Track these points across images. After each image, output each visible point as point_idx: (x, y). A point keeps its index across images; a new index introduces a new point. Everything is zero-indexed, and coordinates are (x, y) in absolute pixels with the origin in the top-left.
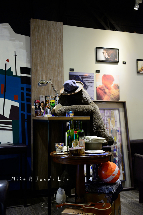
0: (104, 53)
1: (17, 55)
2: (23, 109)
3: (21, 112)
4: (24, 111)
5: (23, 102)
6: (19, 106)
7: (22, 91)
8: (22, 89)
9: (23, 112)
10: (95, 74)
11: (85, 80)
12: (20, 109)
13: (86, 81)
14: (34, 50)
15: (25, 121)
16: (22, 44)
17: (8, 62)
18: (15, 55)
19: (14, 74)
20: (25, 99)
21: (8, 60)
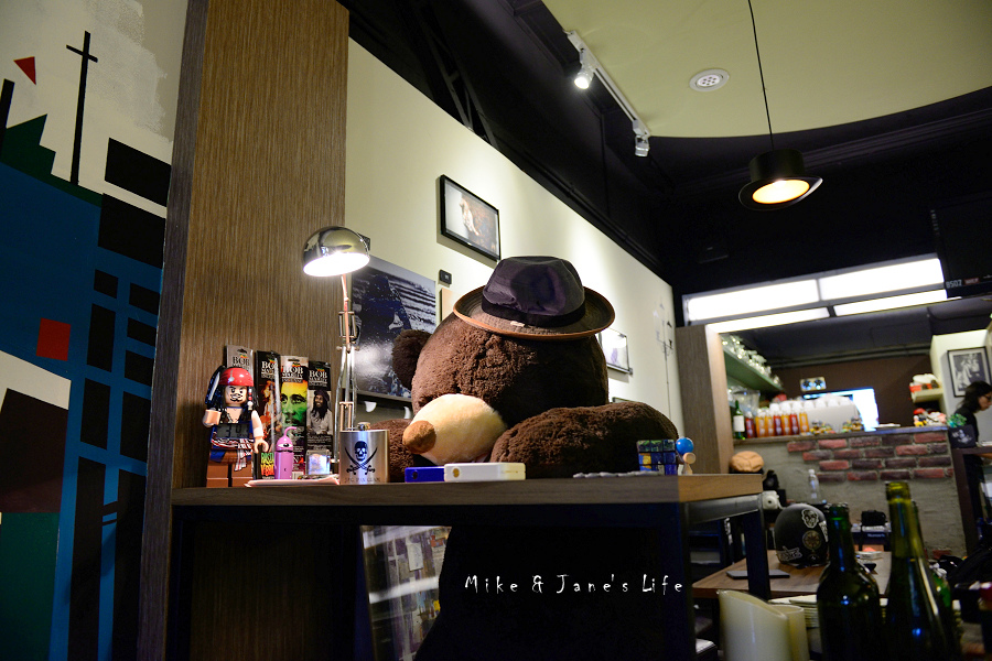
0: (463, 207)
1: (95, 60)
2: (94, 431)
3: (76, 448)
4: (103, 444)
5: (99, 376)
6: (65, 406)
7: (104, 301)
8: (105, 283)
9: (92, 452)
10: (440, 287)
11: (409, 303)
12: (74, 428)
13: (412, 311)
14: (216, 67)
15: (106, 518)
16: (140, 13)
17: (32, 76)
18: (86, 56)
19: (61, 169)
20: (119, 362)
21: (28, 66)
